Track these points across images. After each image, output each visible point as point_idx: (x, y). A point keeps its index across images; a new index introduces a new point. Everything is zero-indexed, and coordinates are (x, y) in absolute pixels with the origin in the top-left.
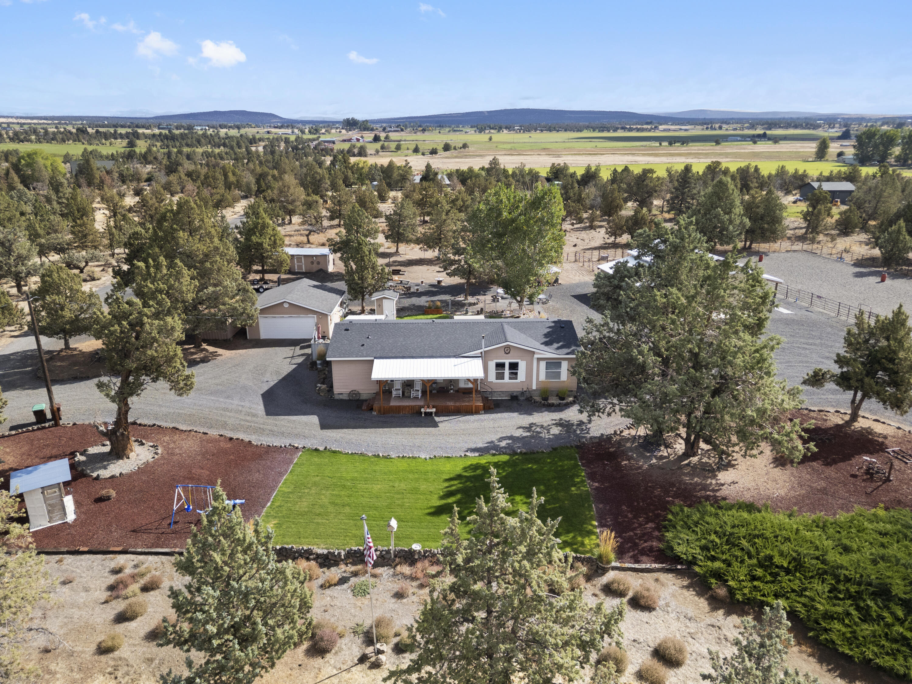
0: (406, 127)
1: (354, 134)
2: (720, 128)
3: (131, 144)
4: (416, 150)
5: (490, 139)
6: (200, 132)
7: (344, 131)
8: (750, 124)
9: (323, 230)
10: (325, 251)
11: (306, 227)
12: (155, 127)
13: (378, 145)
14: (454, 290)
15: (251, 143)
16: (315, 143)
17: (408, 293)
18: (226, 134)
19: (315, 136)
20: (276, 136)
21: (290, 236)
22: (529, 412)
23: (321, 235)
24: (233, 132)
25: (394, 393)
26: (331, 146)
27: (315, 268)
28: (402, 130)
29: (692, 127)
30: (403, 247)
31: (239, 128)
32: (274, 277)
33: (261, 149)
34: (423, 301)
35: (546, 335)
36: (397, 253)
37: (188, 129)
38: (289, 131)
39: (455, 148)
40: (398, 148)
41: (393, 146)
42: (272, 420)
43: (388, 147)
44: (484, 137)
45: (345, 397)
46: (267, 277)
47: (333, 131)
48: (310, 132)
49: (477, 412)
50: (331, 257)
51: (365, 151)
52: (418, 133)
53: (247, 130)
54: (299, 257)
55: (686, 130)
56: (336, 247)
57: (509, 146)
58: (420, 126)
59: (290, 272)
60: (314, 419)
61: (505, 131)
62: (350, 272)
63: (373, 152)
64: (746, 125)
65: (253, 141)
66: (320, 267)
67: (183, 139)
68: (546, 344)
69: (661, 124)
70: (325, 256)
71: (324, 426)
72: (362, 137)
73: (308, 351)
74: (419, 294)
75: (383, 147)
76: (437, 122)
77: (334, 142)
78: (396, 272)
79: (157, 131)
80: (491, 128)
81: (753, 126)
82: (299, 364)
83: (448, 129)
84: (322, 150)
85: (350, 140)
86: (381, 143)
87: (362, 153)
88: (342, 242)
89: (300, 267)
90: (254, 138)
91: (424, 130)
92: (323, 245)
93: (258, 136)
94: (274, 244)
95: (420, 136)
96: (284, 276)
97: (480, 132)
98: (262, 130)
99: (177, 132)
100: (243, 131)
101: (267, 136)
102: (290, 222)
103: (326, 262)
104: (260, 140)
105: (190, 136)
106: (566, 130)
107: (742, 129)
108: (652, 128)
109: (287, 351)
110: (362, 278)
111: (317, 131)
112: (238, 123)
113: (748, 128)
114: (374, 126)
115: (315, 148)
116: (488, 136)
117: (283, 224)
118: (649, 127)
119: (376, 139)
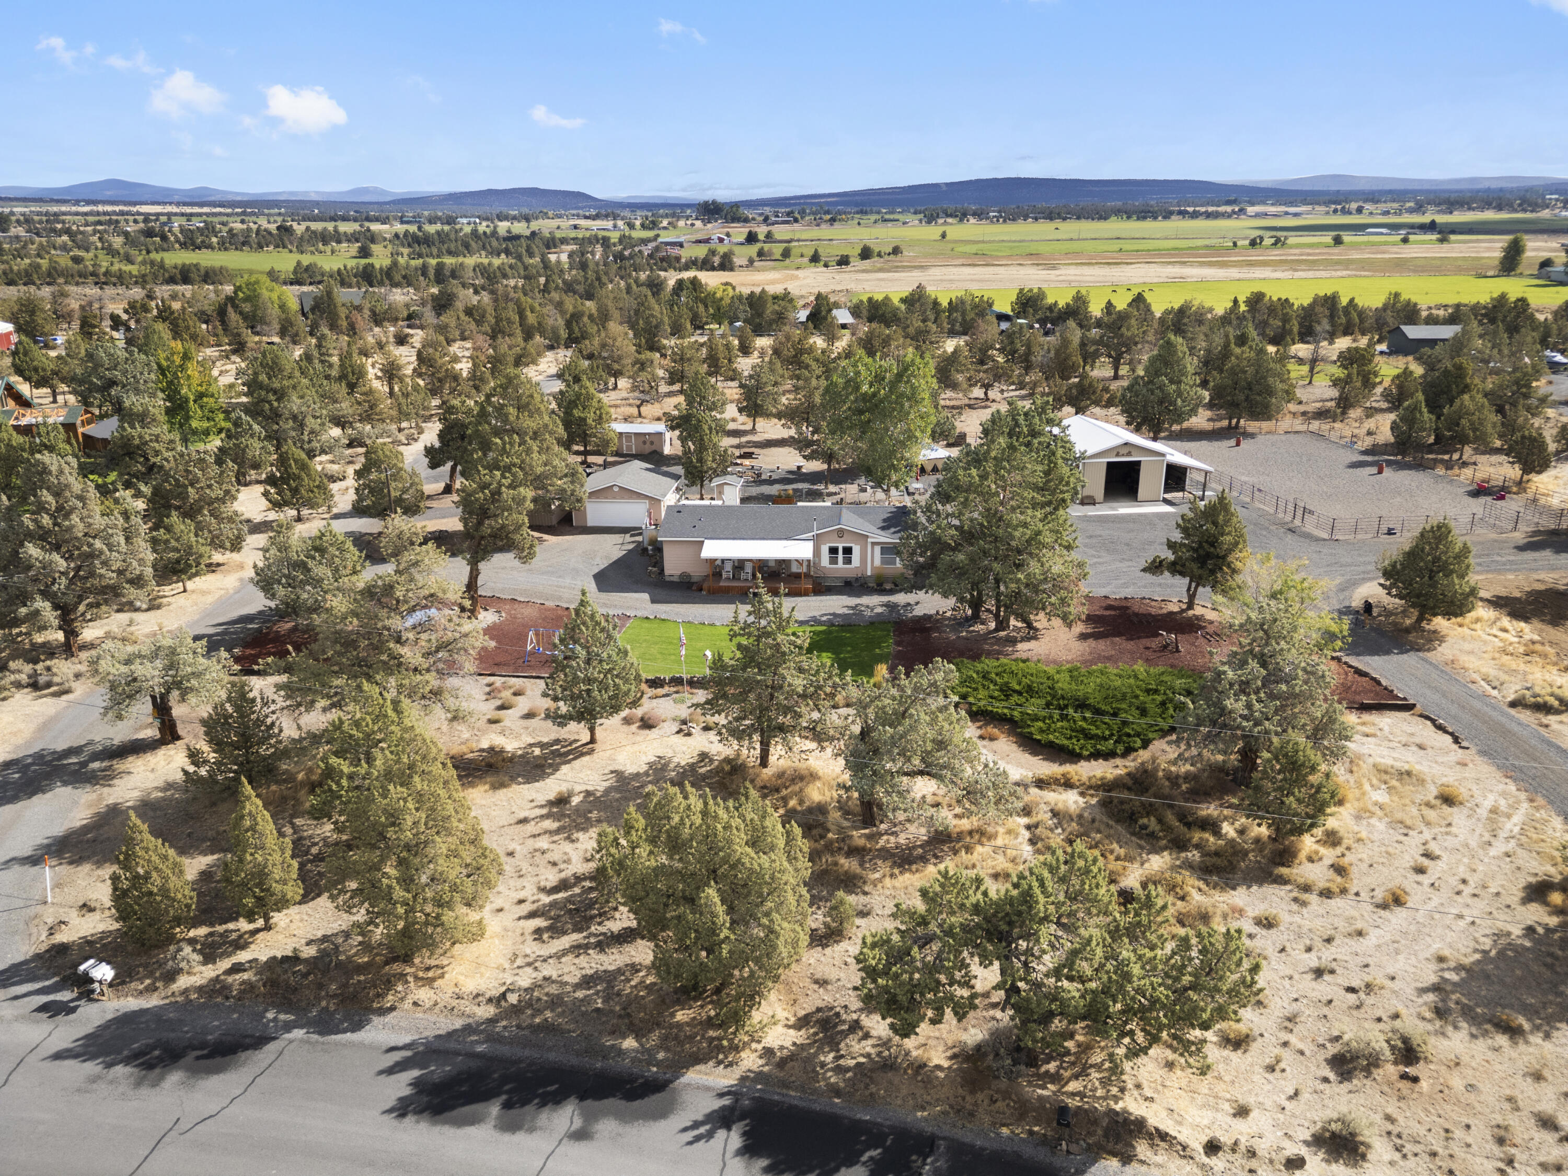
0: (803, 213)
1: (715, 229)
2: (1360, 210)
3: (364, 253)
4: (815, 259)
5: (944, 236)
6: (468, 229)
7: (698, 223)
8: (1417, 202)
9: (659, 398)
10: (660, 427)
11: (636, 394)
12: (395, 218)
13: (753, 250)
14: (814, 477)
15: (548, 247)
16: (651, 246)
17: (758, 480)
18: (509, 231)
19: (650, 234)
20: (588, 234)
21: (616, 406)
22: (859, 595)
23: (657, 405)
24: (520, 228)
25: (724, 575)
26: (676, 251)
27: (648, 449)
28: (796, 220)
29: (1309, 208)
30: (761, 423)
31: (527, 219)
32: (599, 460)
33: (564, 257)
34: (774, 490)
35: (884, 520)
36: (753, 431)
37: (448, 223)
38: (609, 224)
39: (879, 255)
40: (786, 254)
41: (777, 250)
42: (604, 595)
43: (770, 253)
44: (932, 232)
45: (676, 579)
46: (591, 459)
47: (681, 223)
48: (643, 226)
49: (806, 594)
50: (668, 435)
51: (731, 262)
52: (823, 226)
53: (540, 221)
54: (628, 435)
55: (1296, 215)
56: (675, 423)
57: (972, 249)
58: (828, 212)
59: (617, 454)
60: (646, 596)
61: (972, 220)
62: (686, 452)
63: (744, 262)
64: (1408, 205)
65: (552, 243)
66: (653, 448)
67: (443, 242)
68: (883, 528)
69: (1252, 204)
70: (660, 434)
71: (653, 601)
72: (728, 235)
73: (640, 538)
74: (770, 482)
75: (761, 254)
76: (856, 204)
77: (681, 245)
78: (748, 456)
79: (399, 228)
80: (948, 216)
81: (1419, 208)
82: (630, 551)
83: (873, 217)
84: (662, 259)
85: (707, 241)
86: (759, 245)
87: (726, 264)
88: (681, 417)
89: (629, 448)
90: (553, 239)
91: (833, 221)
92: (659, 419)
93: (559, 234)
94: (600, 420)
95: (825, 231)
96: (610, 459)
97: (929, 222)
98: (566, 223)
99: (431, 229)
100: (535, 225)
101: (573, 234)
102: (615, 387)
103: (662, 443)
104: (564, 241)
105: (453, 236)
106: (1078, 218)
107: (1399, 213)
108: (1234, 212)
109: (617, 538)
110: (700, 460)
111: (654, 225)
112: (525, 210)
113: (1411, 211)
114: (750, 214)
115: (651, 256)
116: (940, 230)
117: (606, 389)
118: (1229, 209)
119: (751, 238)
